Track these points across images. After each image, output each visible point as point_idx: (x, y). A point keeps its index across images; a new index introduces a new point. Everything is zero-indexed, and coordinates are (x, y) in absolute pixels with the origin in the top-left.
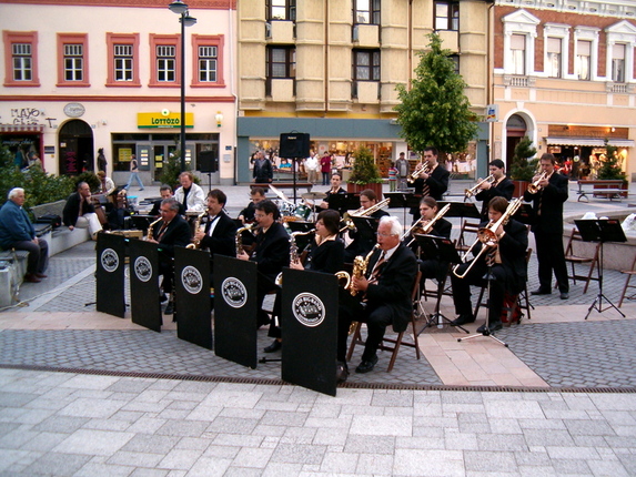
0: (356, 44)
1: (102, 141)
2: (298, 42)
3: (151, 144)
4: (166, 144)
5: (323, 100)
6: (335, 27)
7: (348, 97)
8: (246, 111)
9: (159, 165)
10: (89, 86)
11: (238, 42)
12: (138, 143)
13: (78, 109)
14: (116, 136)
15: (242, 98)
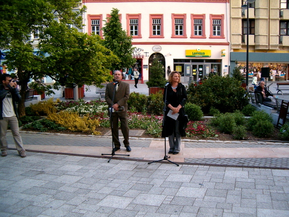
0: (282, 18)
1: (169, 63)
2: (257, 17)
3: (191, 64)
4: (198, 64)
5: (268, 45)
6: (273, 10)
7: (278, 43)
8: (234, 49)
9: (194, 74)
10: (164, 38)
11: (231, 18)
12: (185, 63)
13: (159, 48)
14: (175, 60)
15: (232, 43)
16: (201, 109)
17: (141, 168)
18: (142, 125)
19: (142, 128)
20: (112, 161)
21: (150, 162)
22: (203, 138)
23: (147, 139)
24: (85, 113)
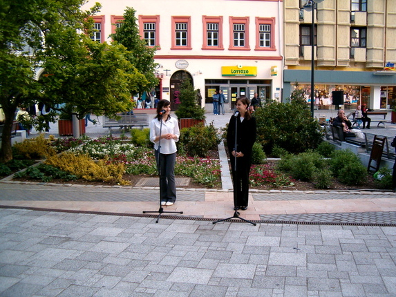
0: (353, 24)
1: (199, 84)
2: (319, 22)
3: (229, 85)
4: (238, 86)
5: (335, 60)
7: (348, 58)
8: (289, 66)
9: (234, 100)
10: (191, 49)
11: (284, 22)
12: (221, 85)
13: (184, 64)
14: (207, 81)
15: (286, 58)
16: (263, 149)
17: (205, 230)
18: (184, 171)
19: (185, 175)
20: (161, 220)
21: (215, 222)
22: (275, 187)
23: (198, 189)
24: (97, 155)
